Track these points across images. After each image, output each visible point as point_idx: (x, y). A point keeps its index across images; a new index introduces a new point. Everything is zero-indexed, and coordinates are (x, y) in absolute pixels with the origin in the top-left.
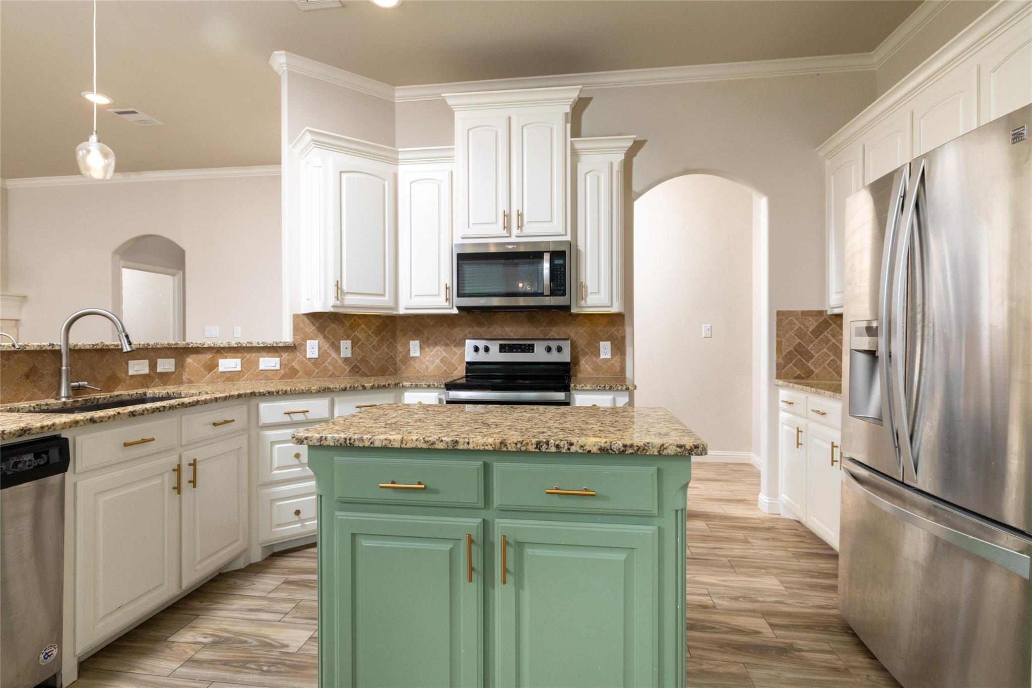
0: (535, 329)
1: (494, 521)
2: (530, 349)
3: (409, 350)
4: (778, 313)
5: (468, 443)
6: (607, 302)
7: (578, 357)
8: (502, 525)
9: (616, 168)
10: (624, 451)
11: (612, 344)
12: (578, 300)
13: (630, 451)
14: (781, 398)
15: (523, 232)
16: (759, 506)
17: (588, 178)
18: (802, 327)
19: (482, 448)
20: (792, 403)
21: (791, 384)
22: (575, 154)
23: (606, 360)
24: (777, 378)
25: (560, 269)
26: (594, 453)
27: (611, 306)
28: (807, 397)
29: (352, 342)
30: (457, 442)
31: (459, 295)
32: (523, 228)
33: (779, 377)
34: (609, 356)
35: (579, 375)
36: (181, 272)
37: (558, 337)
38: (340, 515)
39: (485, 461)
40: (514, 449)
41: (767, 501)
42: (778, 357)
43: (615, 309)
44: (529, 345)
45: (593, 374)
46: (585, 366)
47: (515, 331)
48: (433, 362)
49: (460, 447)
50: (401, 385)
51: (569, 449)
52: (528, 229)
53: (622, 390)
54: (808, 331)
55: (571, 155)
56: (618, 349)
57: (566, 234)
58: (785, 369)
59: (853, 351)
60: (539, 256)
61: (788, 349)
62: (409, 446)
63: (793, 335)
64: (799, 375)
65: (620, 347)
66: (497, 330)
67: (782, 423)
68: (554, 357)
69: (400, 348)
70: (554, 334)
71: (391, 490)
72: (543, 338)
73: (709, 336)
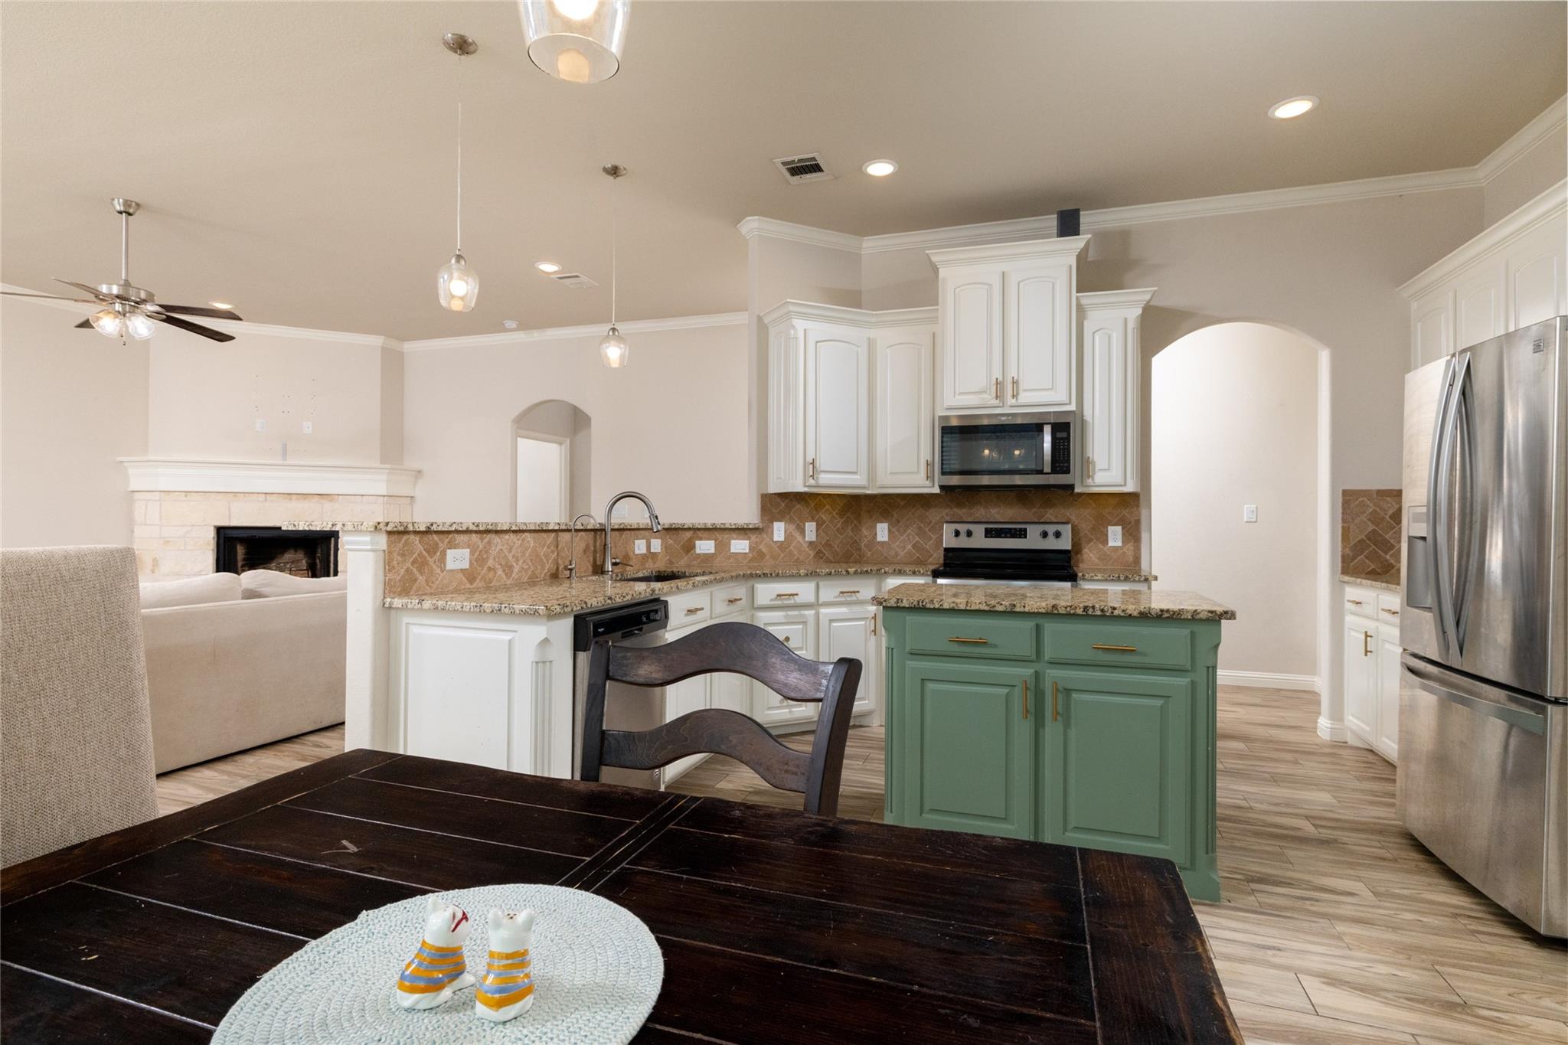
0: (1026, 511)
1: (1045, 672)
2: (1022, 534)
3: (876, 534)
4: (1345, 493)
5: (1024, 607)
6: (1119, 480)
7: (1080, 544)
8: (1053, 674)
9: (1131, 325)
10: (1161, 615)
11: (1123, 529)
12: (1084, 477)
13: (1166, 615)
14: (1347, 597)
15: (1019, 401)
16: (1318, 733)
17: (1097, 337)
18: (1378, 510)
19: (1036, 611)
20: (1360, 603)
21: (1359, 580)
22: (1081, 309)
23: (1116, 549)
24: (1343, 573)
25: (1064, 442)
26: (1135, 617)
27: (1125, 485)
28: (1378, 595)
29: (817, 525)
30: (1014, 605)
31: (943, 473)
32: (1019, 396)
33: (1345, 571)
34: (1119, 544)
35: (1081, 565)
36: (568, 440)
37: (1056, 521)
38: (911, 664)
39: (1038, 623)
40: (1064, 612)
41: (1329, 725)
42: (1344, 547)
43: (1130, 487)
44: (1021, 529)
45: (1098, 565)
46: (1089, 555)
47: (1002, 514)
48: (904, 548)
49: (1018, 609)
50: (883, 571)
51: (1112, 613)
52: (1025, 398)
53: (1139, 581)
54: (1386, 514)
55: (1077, 311)
56: (1130, 535)
57: (1070, 403)
58: (1354, 563)
59: (1411, 539)
60: (1039, 428)
61: (1357, 537)
62: (973, 608)
63: (1365, 519)
64: (1374, 569)
65: (1134, 532)
66: (980, 512)
67: (1350, 629)
68: (1051, 544)
69: (865, 532)
70: (1050, 516)
71: (955, 643)
72: (1037, 521)
73: (1254, 520)
